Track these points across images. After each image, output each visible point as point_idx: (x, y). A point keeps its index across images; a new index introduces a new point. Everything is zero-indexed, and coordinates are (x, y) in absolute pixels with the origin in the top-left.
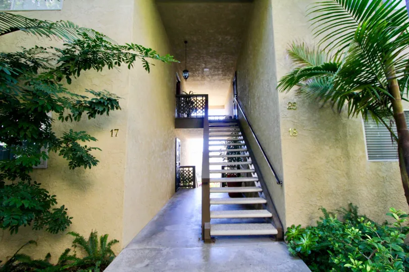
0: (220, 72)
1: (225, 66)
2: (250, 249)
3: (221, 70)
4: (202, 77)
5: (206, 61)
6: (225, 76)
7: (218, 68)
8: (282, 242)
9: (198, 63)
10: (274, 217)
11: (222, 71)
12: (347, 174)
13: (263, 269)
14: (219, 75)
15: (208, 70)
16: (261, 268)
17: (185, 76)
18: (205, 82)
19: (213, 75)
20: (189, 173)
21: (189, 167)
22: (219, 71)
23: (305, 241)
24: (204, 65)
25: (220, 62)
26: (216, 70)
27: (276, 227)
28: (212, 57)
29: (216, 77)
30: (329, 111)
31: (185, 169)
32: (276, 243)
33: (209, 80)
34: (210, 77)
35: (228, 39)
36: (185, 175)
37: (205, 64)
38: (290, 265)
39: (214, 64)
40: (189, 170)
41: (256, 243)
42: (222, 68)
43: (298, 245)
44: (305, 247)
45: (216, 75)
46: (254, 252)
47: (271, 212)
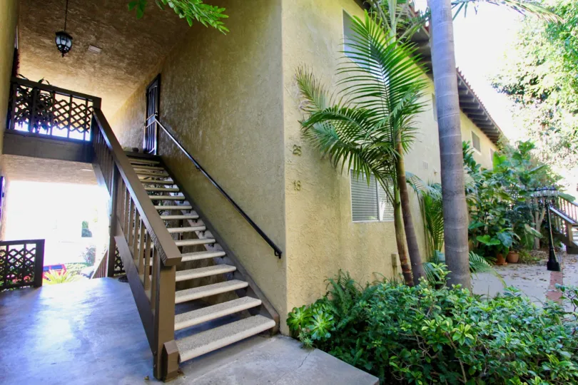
0: (123, 65)
1: (138, 56)
2: (247, 360)
3: (126, 61)
4: (78, 60)
5: (101, 33)
6: (131, 73)
7: (123, 56)
8: (279, 336)
9: (81, 30)
10: (264, 304)
11: (129, 64)
12: (339, 237)
13: (288, 379)
14: (118, 68)
15: (98, 50)
16: (286, 380)
17: (63, 46)
18: (82, 71)
19: (106, 65)
20: (24, 256)
21: (24, 242)
22: (123, 62)
23: (320, 323)
24: (93, 39)
25: (131, 46)
26: (116, 57)
27: (271, 317)
28: (119, 31)
29: (111, 71)
30: (328, 163)
31: (11, 247)
32: (273, 340)
33: (92, 70)
34: (97, 65)
35: (166, 15)
36: (12, 261)
37: (98, 38)
38: (312, 360)
39: (117, 46)
40: (24, 250)
41: (250, 350)
42: (133, 59)
43: (312, 332)
44: (322, 330)
45: (112, 66)
46: (258, 362)
47: (258, 298)
